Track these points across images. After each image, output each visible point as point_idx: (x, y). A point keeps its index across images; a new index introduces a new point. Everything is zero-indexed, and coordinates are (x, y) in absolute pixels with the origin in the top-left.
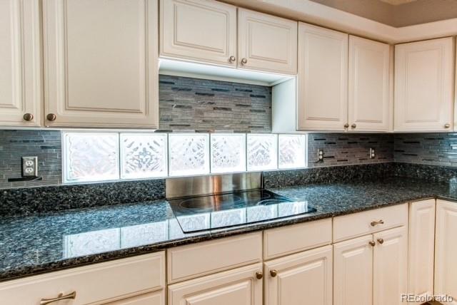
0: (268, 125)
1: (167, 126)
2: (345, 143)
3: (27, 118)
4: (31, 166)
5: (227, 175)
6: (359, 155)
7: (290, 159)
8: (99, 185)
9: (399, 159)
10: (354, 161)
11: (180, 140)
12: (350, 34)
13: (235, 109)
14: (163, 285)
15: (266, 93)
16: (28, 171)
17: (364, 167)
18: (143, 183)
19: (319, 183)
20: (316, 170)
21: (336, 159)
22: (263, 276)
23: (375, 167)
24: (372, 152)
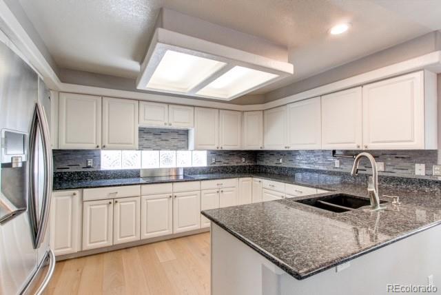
0: (187, 147)
1: (141, 147)
2: (227, 155)
3: (98, 147)
4: (90, 163)
6: (236, 161)
8: (113, 171)
9: (259, 163)
10: (234, 164)
11: (146, 153)
12: (219, 109)
13: (170, 140)
14: (139, 194)
15: (186, 132)
16: (89, 164)
17: (237, 166)
18: (132, 171)
19: (212, 173)
20: (211, 168)
21: (224, 162)
22: (173, 197)
23: (245, 167)
24: (243, 160)
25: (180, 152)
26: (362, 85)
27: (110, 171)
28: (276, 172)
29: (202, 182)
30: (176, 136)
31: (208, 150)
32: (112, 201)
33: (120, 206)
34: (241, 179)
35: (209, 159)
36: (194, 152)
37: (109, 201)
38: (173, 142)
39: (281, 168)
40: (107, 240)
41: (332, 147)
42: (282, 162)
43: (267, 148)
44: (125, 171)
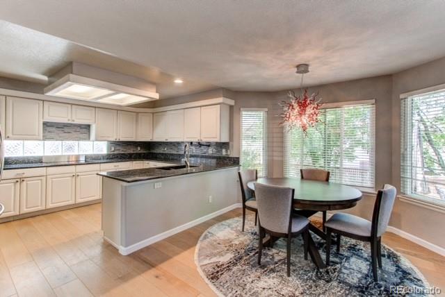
0: (89, 138)
1: (45, 138)
5: (72, 156)
6: (132, 149)
7: (102, 151)
8: (15, 158)
10: (131, 151)
11: (48, 143)
12: (117, 110)
13: (73, 133)
14: (45, 174)
15: (88, 127)
17: (134, 154)
18: (34, 157)
19: (112, 159)
20: (110, 155)
21: (121, 150)
22: (75, 176)
23: (140, 154)
24: (139, 148)
25: (82, 143)
26: (200, 107)
27: (12, 158)
28: (163, 157)
29: (102, 164)
30: (78, 129)
31: (108, 141)
32: (19, 180)
33: (27, 184)
34: (134, 162)
35: (109, 148)
36: (96, 143)
37: (15, 180)
38: (75, 135)
39: (165, 154)
40: (14, 210)
41: (190, 140)
42: (166, 150)
43: (155, 140)
44: (27, 157)
